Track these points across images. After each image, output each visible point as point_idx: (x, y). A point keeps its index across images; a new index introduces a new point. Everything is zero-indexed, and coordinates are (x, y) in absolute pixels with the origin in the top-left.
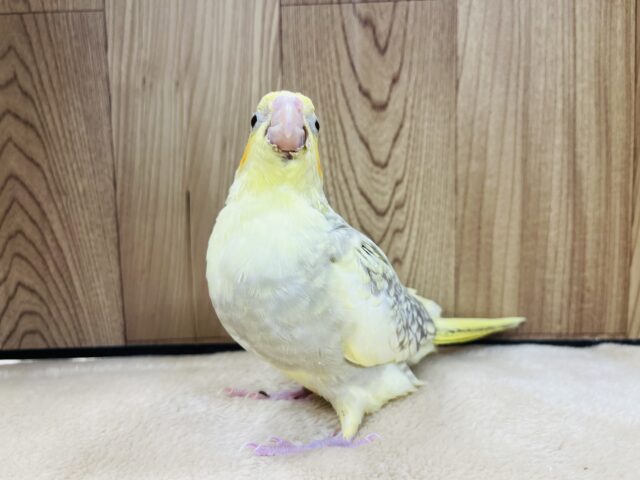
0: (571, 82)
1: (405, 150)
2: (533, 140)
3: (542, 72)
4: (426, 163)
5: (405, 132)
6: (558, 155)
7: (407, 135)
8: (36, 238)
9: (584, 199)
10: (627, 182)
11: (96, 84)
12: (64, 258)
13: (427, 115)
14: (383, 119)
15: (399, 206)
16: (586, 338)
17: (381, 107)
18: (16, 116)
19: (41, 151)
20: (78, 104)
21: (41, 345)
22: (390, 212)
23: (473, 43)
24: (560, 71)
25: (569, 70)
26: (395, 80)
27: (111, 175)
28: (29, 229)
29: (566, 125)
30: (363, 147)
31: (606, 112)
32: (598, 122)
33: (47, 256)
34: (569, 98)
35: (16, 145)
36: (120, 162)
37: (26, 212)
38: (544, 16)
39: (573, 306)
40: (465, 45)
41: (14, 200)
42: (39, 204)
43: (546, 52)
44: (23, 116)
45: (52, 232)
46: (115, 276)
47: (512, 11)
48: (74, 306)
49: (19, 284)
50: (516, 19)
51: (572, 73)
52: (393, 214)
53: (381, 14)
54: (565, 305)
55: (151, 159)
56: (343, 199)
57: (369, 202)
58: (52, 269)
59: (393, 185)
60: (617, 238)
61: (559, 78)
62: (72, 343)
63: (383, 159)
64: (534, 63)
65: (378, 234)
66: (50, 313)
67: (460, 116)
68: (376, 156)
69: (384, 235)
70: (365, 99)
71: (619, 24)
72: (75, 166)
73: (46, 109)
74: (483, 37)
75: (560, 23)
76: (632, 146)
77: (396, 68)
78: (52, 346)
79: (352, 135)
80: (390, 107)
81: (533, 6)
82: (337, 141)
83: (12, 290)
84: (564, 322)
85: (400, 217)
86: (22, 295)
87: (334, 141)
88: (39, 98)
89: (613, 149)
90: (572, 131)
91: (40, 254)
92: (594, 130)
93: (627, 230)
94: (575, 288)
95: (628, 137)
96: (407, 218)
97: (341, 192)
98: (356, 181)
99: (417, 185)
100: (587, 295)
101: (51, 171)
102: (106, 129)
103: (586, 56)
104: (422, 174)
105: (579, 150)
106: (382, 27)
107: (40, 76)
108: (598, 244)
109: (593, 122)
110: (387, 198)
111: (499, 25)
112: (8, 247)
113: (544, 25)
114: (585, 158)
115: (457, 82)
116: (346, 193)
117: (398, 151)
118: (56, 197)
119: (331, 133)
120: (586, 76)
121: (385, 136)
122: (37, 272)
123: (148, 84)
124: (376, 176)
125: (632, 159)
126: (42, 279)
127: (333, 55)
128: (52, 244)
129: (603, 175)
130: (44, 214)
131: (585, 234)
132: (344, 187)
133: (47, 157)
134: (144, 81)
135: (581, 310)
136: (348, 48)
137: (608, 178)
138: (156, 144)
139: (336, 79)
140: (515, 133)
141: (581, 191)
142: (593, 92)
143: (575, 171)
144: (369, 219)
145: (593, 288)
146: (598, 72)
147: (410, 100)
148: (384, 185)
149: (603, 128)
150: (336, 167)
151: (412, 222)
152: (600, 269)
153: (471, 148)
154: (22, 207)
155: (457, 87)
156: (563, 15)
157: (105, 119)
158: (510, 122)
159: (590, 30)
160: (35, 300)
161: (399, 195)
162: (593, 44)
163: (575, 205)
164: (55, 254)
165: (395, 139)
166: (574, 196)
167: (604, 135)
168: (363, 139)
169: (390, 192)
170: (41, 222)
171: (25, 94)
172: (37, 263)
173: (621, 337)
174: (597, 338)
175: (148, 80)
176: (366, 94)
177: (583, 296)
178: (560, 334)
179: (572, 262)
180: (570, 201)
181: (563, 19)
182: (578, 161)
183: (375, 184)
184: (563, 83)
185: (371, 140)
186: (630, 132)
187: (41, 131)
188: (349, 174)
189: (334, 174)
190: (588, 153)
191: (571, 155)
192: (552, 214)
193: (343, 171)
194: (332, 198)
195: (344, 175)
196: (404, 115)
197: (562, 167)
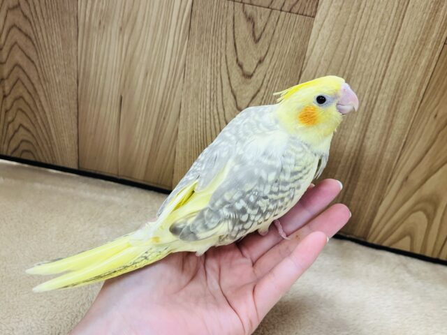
0: (376, 92)
3: (359, 81)
5: (260, 94)
6: (353, 133)
7: (261, 97)
8: (31, 102)
9: (363, 162)
10: (393, 160)
11: (70, 20)
12: (46, 117)
14: (248, 84)
17: (248, 76)
18: (20, 30)
19: (35, 53)
20: (58, 30)
21: (32, 158)
23: (317, 50)
24: (370, 83)
25: (377, 84)
26: (260, 62)
27: (76, 76)
28: (27, 97)
29: (364, 117)
30: (232, 97)
31: (394, 116)
32: (386, 121)
33: (37, 114)
34: (371, 101)
35: (19, 47)
36: (82, 70)
37: (25, 87)
38: (371, 45)
40: (312, 50)
41: (18, 79)
42: (33, 84)
43: (365, 69)
44: (24, 30)
45: (40, 101)
46: (75, 132)
47: (350, 36)
48: (51, 143)
49: (21, 125)
50: (351, 42)
51: (378, 87)
53: (261, 16)
55: (101, 72)
56: (215, 123)
58: (39, 121)
60: (376, 189)
61: (369, 88)
62: (49, 161)
64: (355, 73)
66: (38, 144)
68: (239, 105)
70: (239, 68)
71: (423, 62)
72: (54, 67)
73: (38, 29)
74: (325, 48)
75: (381, 52)
76: (404, 140)
77: (263, 54)
78: (38, 160)
79: (226, 88)
80: (254, 78)
81: (366, 36)
82: (217, 89)
83: (16, 127)
86: (22, 131)
87: (215, 89)
88: (34, 21)
89: (390, 139)
90: (367, 121)
91: (33, 112)
92: (381, 125)
93: (384, 186)
95: (403, 134)
97: (214, 119)
101: (40, 67)
102: (74, 49)
103: (392, 77)
105: (368, 134)
106: (260, 24)
107: (35, 8)
108: (363, 189)
109: (383, 119)
111: (339, 43)
112: (15, 104)
113: (369, 51)
114: (371, 140)
115: (301, 73)
118: (43, 82)
119: (214, 83)
120: (387, 90)
121: (247, 94)
122: (31, 121)
123: (102, 26)
125: (401, 148)
126: (34, 125)
127: (224, 35)
128: (39, 108)
129: (379, 151)
130: (35, 89)
131: (357, 181)
133: (38, 58)
134: (100, 23)
136: (234, 33)
137: (382, 154)
138: (104, 64)
139: (223, 51)
141: (362, 157)
142: (389, 101)
143: (362, 145)
146: (397, 90)
147: (268, 77)
149: (388, 126)
150: (213, 104)
152: (361, 202)
154: (23, 84)
155: (300, 76)
156: (385, 46)
157: (74, 42)
159: (400, 61)
160: (29, 135)
162: (399, 70)
163: (355, 164)
164: (41, 113)
165: (253, 98)
166: (357, 159)
167: (387, 129)
168: (232, 91)
170: (34, 93)
171: (26, 17)
172: (31, 116)
173: (362, 240)
174: (348, 236)
175: (103, 23)
176: (241, 66)
180: (354, 161)
181: (384, 50)
182: (366, 140)
184: (370, 91)
185: (238, 94)
186: (405, 132)
187: (35, 42)
188: (221, 110)
189: (212, 108)
190: (374, 137)
191: (362, 136)
192: (340, 165)
193: (217, 108)
194: (208, 122)
195: (217, 110)
196: (262, 84)
197: (355, 141)
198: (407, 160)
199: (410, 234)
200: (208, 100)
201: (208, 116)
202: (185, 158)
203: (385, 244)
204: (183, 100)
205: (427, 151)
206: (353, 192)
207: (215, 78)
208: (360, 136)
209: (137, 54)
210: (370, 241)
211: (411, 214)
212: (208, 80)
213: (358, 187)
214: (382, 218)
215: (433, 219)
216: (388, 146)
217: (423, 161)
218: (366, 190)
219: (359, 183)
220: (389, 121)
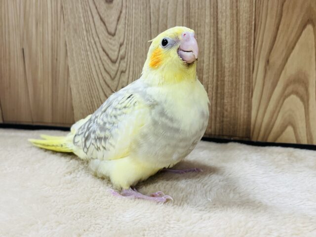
1: (124, 26)
2: (193, 20)
4: (135, 34)
5: (123, 15)
6: (207, 29)
7: (124, 17)
9: (223, 56)
10: (250, 46)
13: (134, 5)
14: (112, 8)
15: (123, 58)
16: (226, 138)
22: (118, 61)
29: (212, 10)
30: (102, 24)
32: (231, 8)
39: (218, 119)
52: (120, 62)
54: (213, 118)
55: (5, 31)
56: (95, 53)
57: (107, 55)
59: (119, 46)
60: (243, 80)
63: (113, 31)
65: (113, 73)
67: (152, 5)
68: (109, 29)
69: (116, 74)
76: (253, 23)
79: (96, 17)
80: (115, 1)
82: (89, 21)
84: (213, 127)
85: (123, 64)
87: (88, 21)
89: (241, 25)
90: (215, 13)
92: (228, 13)
93: (250, 76)
94: (219, 109)
95: (251, 17)
96: (127, 65)
97: (93, 49)
98: (101, 44)
99: (131, 46)
100: (226, 113)
104: (133, 40)
105: (219, 25)
108: (232, 83)
109: (228, 8)
110: (116, 53)
114: (224, 31)
116: (96, 50)
117: (120, 27)
119: (86, 16)
121: (113, 18)
124: (110, 41)
125: (253, 31)
129: (235, 41)
131: (224, 77)
132: (94, 46)
135: (223, 121)
137: (238, 42)
138: (7, 24)
140: (183, 16)
141: (221, 51)
143: (217, 39)
144: (108, 65)
145: (229, 109)
148: (114, 46)
149: (235, 12)
150: (90, 35)
151: (130, 67)
152: (233, 98)
153: (158, 24)
158: (180, 8)
161: (122, 52)
163: (218, 60)
165: (118, 20)
166: (217, 54)
167: (235, 16)
168: (101, 19)
169: (118, 50)
173: (247, 139)
174: (232, 139)
177: (223, 114)
178: (211, 135)
179: (217, 93)
180: (215, 57)
182: (219, 32)
183: (110, 45)
185: (106, 20)
186: (252, 14)
188: (97, 39)
189: (89, 39)
190: (226, 27)
191: (215, 29)
192: (205, 65)
193: (93, 38)
194: (89, 53)
195: (94, 40)
196: (122, 6)
197: (210, 36)
198: (262, 42)
199: (290, 122)
200: (85, 33)
201: (88, 47)
202: (79, 92)
203: (270, 140)
204: (67, 39)
205: (278, 29)
206: (224, 90)
207: (86, 11)
208: (214, 29)
209: (28, 8)
210: (254, 140)
211: (284, 99)
212: (81, 15)
213: (226, 83)
214: (258, 110)
215: (308, 100)
216: (241, 33)
217: (277, 39)
218: (234, 85)
219: (226, 79)
220: (234, 8)
